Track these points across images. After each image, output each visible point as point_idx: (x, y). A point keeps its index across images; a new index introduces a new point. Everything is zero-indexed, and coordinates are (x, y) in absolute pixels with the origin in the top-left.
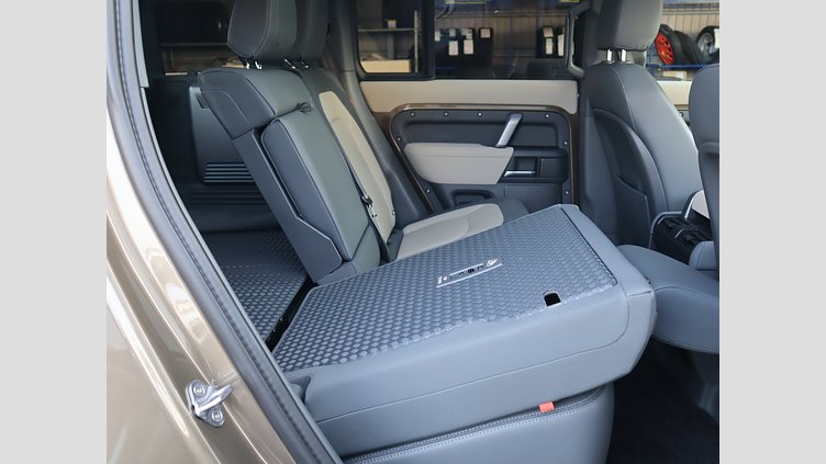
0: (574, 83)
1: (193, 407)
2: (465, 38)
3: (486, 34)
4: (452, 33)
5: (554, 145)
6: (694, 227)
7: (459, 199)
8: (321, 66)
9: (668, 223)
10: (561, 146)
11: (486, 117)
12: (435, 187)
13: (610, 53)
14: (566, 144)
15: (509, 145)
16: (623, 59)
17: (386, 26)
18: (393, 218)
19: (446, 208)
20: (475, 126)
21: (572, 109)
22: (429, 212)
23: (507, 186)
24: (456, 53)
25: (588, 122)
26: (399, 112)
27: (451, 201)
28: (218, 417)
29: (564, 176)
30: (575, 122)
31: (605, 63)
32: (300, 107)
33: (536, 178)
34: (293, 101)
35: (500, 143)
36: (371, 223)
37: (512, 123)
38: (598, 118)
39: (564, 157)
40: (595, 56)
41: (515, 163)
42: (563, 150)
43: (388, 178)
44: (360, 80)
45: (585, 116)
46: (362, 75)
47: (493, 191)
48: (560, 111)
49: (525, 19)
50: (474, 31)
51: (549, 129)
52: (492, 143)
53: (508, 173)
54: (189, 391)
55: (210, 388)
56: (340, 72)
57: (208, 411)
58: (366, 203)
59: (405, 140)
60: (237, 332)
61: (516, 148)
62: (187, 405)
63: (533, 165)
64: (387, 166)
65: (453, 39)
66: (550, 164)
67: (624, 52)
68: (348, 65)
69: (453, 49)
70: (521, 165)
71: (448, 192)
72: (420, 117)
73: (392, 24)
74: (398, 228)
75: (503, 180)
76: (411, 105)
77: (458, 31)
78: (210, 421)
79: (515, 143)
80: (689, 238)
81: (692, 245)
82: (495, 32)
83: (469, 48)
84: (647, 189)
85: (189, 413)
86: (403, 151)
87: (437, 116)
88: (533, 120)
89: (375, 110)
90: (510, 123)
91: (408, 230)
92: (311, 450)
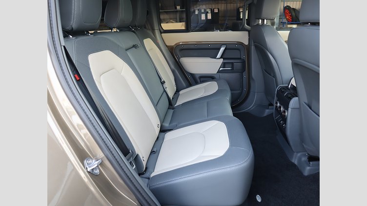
0: (247, 32)
1: (87, 168)
2: (208, 12)
3: (216, 11)
4: (203, 11)
5: (239, 57)
6: (292, 91)
7: (202, 79)
8: (145, 28)
9: (282, 89)
10: (242, 58)
11: (212, 47)
12: (192, 75)
13: (260, 20)
14: (244, 57)
15: (221, 58)
16: (265, 23)
17: (176, 8)
18: (175, 88)
19: (197, 83)
20: (208, 50)
21: (246, 43)
22: (190, 85)
23: (221, 74)
24: (204, 19)
25: (253, 48)
26: (178, 45)
27: (199, 80)
28: (97, 171)
29: (243, 69)
30: (248, 48)
31: (258, 24)
32: (134, 46)
33: (232, 71)
34: (131, 44)
35: (217, 57)
36: (165, 91)
37: (222, 49)
38: (256, 47)
39: (243, 62)
40: (255, 22)
41: (224, 65)
42: (244, 59)
43: (173, 72)
44: (161, 33)
45: (251, 46)
46: (162, 31)
47: (215, 76)
48: (242, 44)
49: (232, 4)
50: (211, 9)
51: (238, 51)
52: (215, 57)
53: (221, 69)
54: (85, 162)
55: (94, 161)
56: (153, 30)
57: (93, 169)
58: (163, 83)
59: (180, 56)
60: (103, 139)
61: (224, 59)
62: (84, 167)
63: (231, 65)
64: (173, 67)
65: (203, 13)
66: (238, 65)
67: (265, 20)
68: (156, 27)
69: (203, 17)
70: (226, 65)
71: (197, 77)
72: (185, 47)
73: (178, 8)
74: (178, 91)
75: (219, 72)
76: (183, 42)
77: (205, 10)
78: (93, 173)
79: (224, 57)
80: (289, 96)
81: (290, 99)
82: (220, 9)
83: (209, 17)
84: (275, 76)
85: (85, 171)
86: (179, 61)
87: (192, 47)
88: (231, 47)
89: (167, 45)
90: (221, 49)
91: (181, 92)
92: (133, 183)
